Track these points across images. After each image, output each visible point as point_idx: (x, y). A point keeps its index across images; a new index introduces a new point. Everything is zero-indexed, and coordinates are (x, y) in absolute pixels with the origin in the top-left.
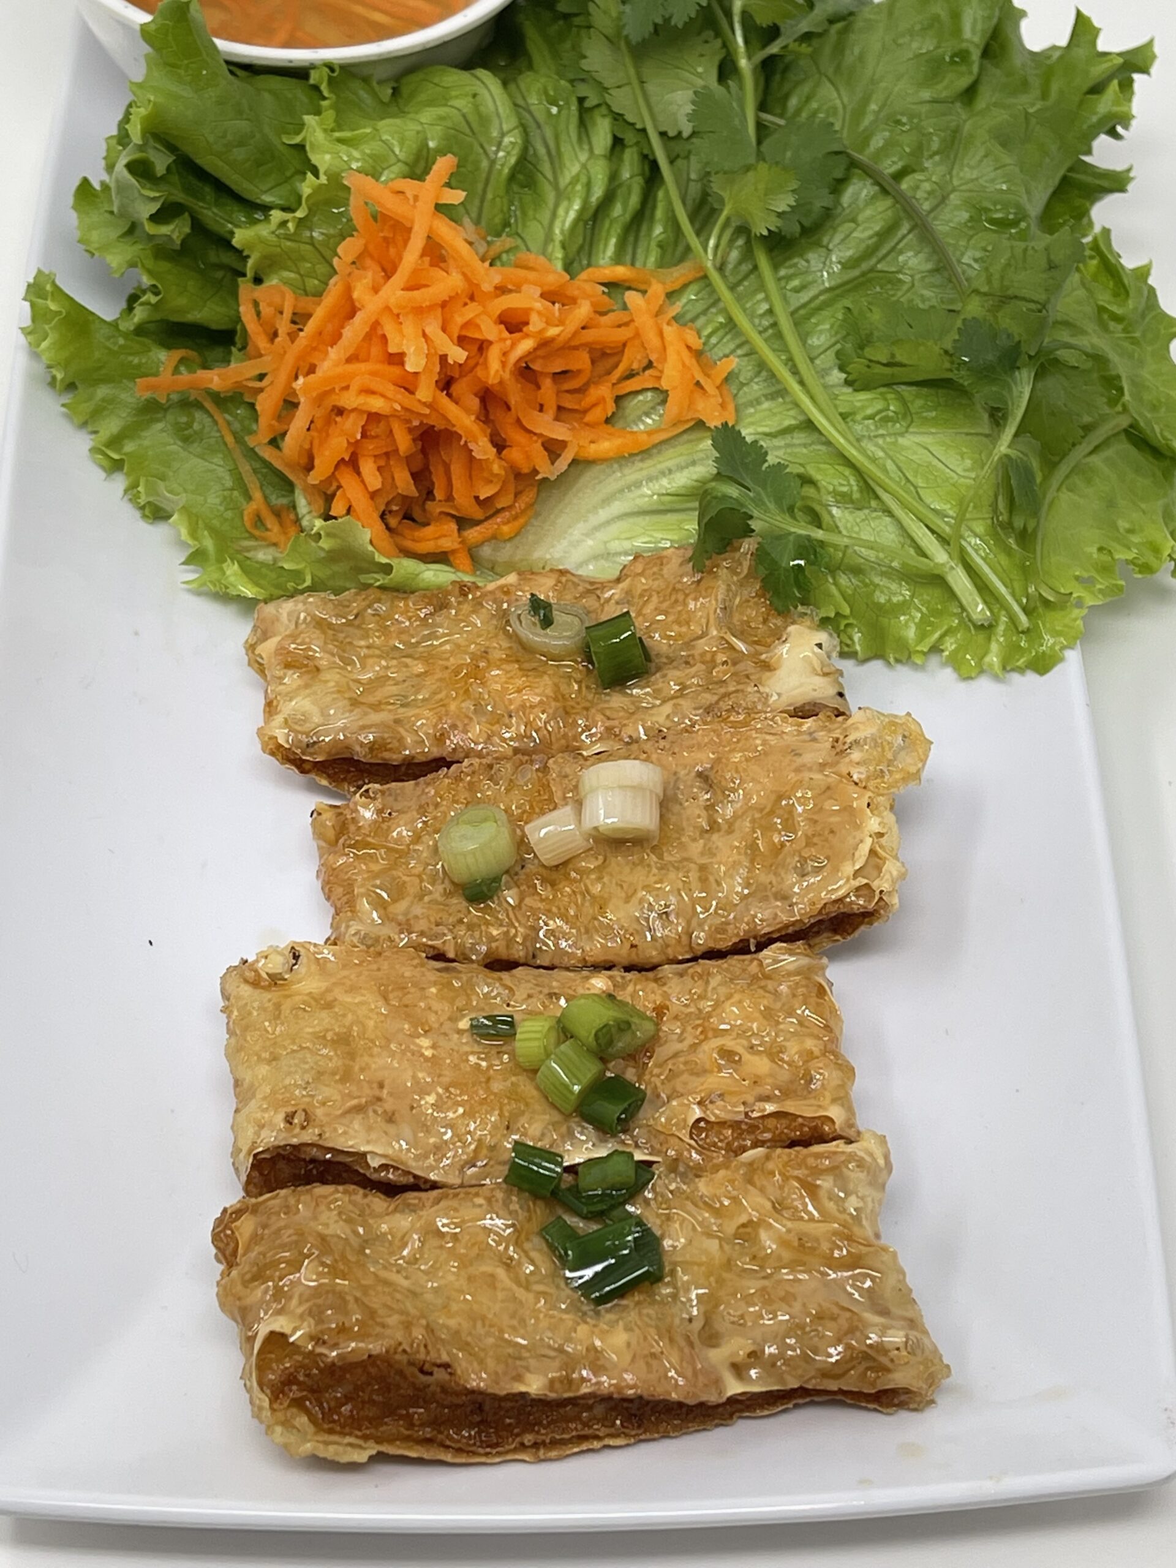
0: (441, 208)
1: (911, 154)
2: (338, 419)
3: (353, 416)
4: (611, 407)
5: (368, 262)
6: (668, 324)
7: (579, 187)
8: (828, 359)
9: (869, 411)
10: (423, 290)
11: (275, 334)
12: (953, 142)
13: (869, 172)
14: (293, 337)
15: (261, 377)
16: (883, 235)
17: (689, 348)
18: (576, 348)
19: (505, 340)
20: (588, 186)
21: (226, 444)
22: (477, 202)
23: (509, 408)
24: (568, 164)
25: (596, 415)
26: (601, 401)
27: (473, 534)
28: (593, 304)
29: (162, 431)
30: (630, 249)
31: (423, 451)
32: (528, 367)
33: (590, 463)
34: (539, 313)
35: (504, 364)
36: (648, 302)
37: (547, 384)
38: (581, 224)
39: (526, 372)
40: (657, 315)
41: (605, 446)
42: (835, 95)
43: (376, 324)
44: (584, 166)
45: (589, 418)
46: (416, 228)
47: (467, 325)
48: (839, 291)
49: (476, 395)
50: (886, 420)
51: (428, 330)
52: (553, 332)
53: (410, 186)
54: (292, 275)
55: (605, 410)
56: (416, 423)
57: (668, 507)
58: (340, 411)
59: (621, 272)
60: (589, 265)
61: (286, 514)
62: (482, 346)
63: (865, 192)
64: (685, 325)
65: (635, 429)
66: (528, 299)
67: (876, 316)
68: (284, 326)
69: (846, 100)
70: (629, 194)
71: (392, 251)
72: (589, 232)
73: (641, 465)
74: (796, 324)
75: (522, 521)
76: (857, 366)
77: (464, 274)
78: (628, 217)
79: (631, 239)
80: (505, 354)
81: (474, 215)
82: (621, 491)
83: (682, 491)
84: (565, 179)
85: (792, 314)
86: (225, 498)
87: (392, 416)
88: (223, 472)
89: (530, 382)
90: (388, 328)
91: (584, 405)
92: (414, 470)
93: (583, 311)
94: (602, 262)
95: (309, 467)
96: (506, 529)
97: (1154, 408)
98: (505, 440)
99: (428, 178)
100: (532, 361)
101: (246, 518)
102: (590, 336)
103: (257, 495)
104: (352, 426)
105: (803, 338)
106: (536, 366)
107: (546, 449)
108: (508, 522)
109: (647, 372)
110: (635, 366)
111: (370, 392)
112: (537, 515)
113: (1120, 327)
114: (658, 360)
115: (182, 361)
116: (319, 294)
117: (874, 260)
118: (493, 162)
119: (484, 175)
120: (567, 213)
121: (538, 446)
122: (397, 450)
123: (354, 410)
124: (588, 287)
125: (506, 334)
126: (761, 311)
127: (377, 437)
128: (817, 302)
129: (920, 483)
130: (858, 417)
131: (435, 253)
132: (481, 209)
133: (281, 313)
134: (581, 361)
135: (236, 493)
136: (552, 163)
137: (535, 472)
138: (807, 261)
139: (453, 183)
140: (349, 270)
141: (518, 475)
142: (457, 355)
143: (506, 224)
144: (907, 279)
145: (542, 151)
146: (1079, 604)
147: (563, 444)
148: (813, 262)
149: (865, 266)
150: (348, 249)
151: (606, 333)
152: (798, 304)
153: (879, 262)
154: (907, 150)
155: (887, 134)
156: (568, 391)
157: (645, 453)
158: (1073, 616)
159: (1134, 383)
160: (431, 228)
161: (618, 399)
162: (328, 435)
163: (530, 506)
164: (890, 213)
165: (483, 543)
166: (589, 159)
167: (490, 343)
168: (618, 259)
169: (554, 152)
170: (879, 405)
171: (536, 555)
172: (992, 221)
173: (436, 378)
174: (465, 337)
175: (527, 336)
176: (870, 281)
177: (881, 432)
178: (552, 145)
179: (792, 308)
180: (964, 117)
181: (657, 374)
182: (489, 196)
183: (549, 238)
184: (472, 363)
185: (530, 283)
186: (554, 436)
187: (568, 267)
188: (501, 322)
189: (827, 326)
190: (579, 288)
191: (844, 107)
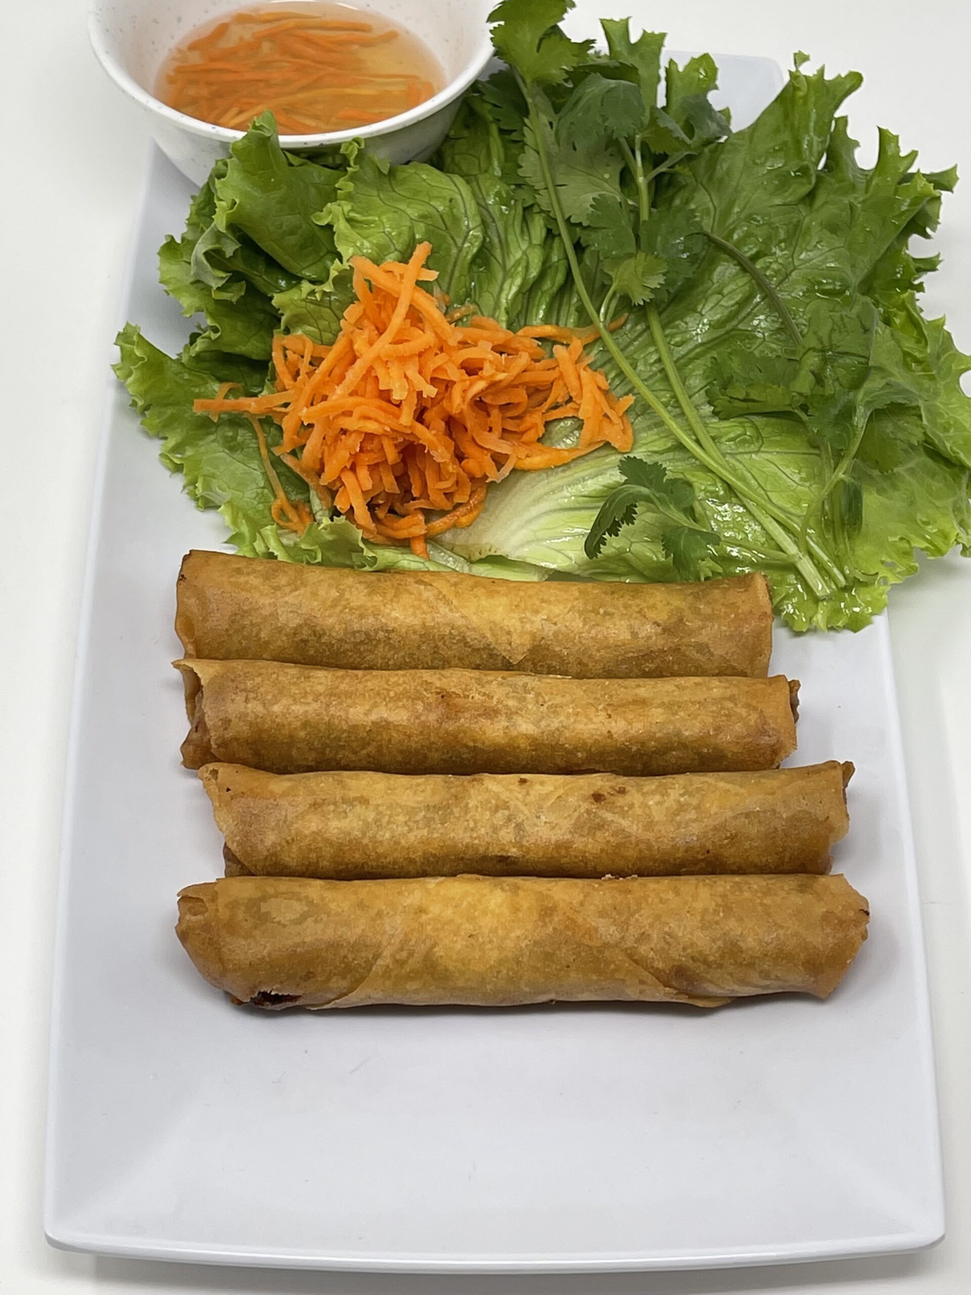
0: (420, 284)
1: (764, 242)
2: (343, 437)
3: (353, 435)
4: (541, 430)
5: (366, 322)
6: (584, 369)
7: (520, 269)
8: (700, 397)
9: (732, 435)
10: (405, 344)
11: (298, 373)
12: (794, 234)
13: (733, 256)
14: (310, 374)
15: (286, 405)
16: (742, 304)
17: (599, 388)
18: (516, 386)
19: (465, 381)
20: (527, 268)
21: (260, 454)
22: (447, 279)
23: (466, 429)
24: (512, 250)
25: (531, 436)
26: (534, 426)
27: (438, 524)
28: (530, 355)
29: (214, 441)
30: (555, 314)
31: (404, 461)
32: (481, 401)
33: (525, 472)
34: (491, 362)
35: (464, 398)
36: (570, 353)
37: (495, 413)
38: (520, 295)
39: (479, 404)
40: (576, 362)
41: (537, 460)
42: (708, 198)
43: (371, 369)
44: (524, 253)
45: (525, 438)
46: (402, 299)
47: (438, 369)
48: (709, 345)
49: (442, 420)
50: (744, 442)
51: (409, 374)
52: (501, 376)
53: (399, 268)
54: (312, 329)
55: (537, 432)
56: (401, 440)
57: (582, 505)
58: (344, 432)
59: (549, 330)
60: (525, 325)
61: (302, 507)
62: (448, 385)
63: (728, 272)
64: (595, 371)
65: (559, 447)
66: (483, 352)
67: (735, 364)
68: (304, 367)
69: (716, 203)
70: (556, 273)
71: (383, 315)
72: (525, 301)
73: (562, 475)
74: (679, 369)
75: (475, 513)
76: (722, 401)
77: (436, 333)
78: (555, 289)
79: (556, 305)
80: (464, 391)
81: (445, 288)
82: (547, 494)
83: (593, 494)
84: (510, 263)
85: (675, 362)
86: (258, 494)
87: (383, 435)
88: (258, 474)
89: (482, 410)
90: (380, 372)
91: (522, 428)
92: (398, 474)
93: (524, 359)
94: (534, 323)
95: (320, 472)
96: (464, 520)
97: (946, 430)
98: (463, 454)
99: (411, 261)
100: (485, 397)
101: (273, 512)
102: (527, 377)
103: (281, 494)
104: (353, 443)
105: (684, 380)
106: (487, 400)
107: (493, 460)
108: (466, 514)
109: (569, 405)
110: (560, 400)
111: (367, 418)
112: (486, 510)
113: (920, 368)
114: (576, 396)
115: (230, 391)
116: (331, 343)
117: (734, 323)
118: (460, 250)
119: (453, 260)
120: (510, 288)
121: (488, 458)
122: (386, 461)
123: (355, 431)
124: (527, 341)
125: (466, 377)
126: (652, 361)
127: (372, 451)
128: (693, 353)
129: (768, 488)
130: (723, 440)
131: (415, 317)
132: (450, 284)
133: (303, 357)
134: (521, 396)
135: (266, 491)
136: (502, 249)
137: (486, 477)
138: (686, 323)
139: (430, 264)
140: (351, 329)
141: (472, 479)
142: (430, 391)
143: (468, 295)
144: (760, 335)
145: (496, 240)
146: (885, 581)
147: (507, 456)
148: (690, 324)
149: (728, 327)
150: (352, 313)
151: (539, 375)
152: (678, 355)
153: (739, 323)
154: (761, 240)
155: (745, 229)
156: (511, 418)
157: (566, 465)
158: (880, 591)
159: (928, 411)
160: (412, 300)
161: (547, 424)
162: (335, 448)
163: (481, 502)
164: (747, 288)
165: (445, 532)
166: (528, 247)
167: (454, 383)
168: (546, 321)
169: (503, 241)
170: (739, 431)
171: (485, 541)
172: (824, 292)
173: (415, 408)
174: (436, 378)
175: (482, 378)
176: (733, 337)
177: (741, 450)
178: (503, 236)
179: (675, 359)
180: (804, 214)
181: (577, 407)
182: (457, 274)
183: (497, 305)
184: (440, 397)
185: (483, 338)
186: (499, 451)
187: (510, 327)
188: (462, 368)
189: (701, 372)
190: (520, 343)
191: (715, 208)
